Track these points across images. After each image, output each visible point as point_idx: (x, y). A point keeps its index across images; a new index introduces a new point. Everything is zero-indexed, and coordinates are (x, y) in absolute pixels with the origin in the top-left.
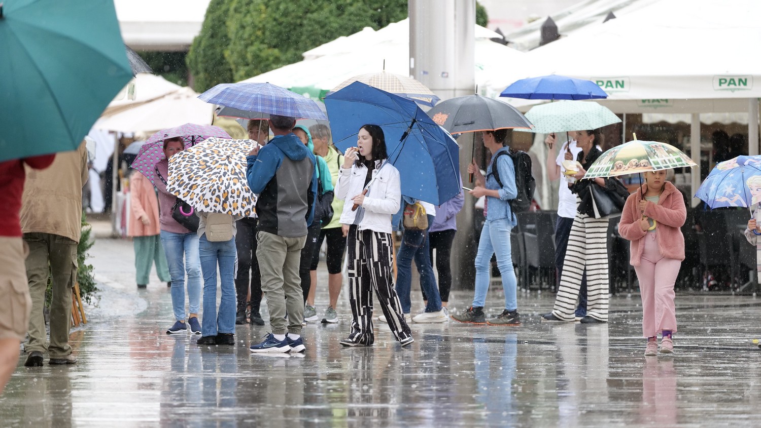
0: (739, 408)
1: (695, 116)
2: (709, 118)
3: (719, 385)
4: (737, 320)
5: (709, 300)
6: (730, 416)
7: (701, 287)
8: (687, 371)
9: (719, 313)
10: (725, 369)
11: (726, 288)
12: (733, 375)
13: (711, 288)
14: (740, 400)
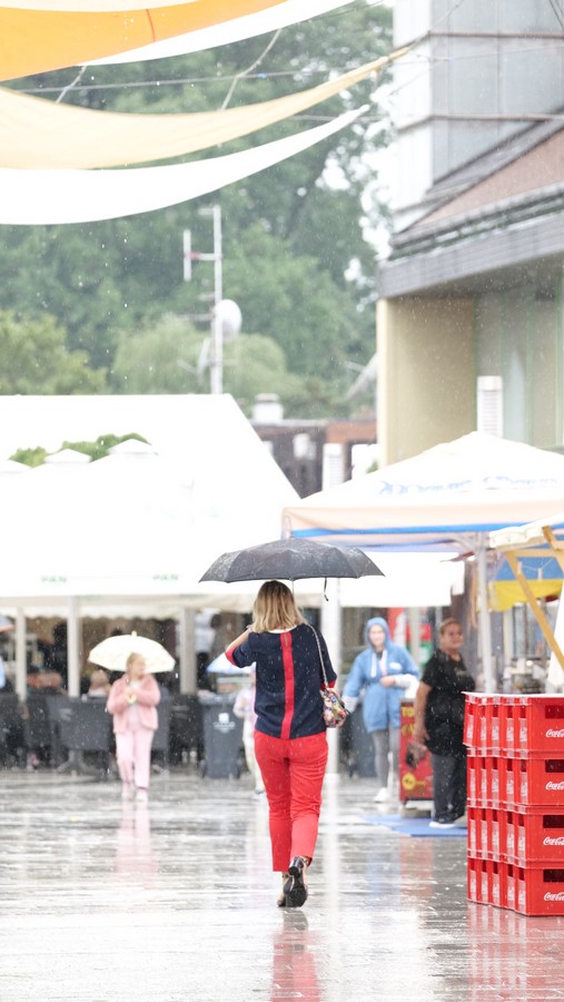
0: (57, 884)
1: (20, 610)
2: (33, 612)
3: (40, 862)
4: (58, 798)
5: (34, 778)
6: (48, 893)
7: (25, 766)
8: (12, 849)
9: (41, 791)
10: (46, 846)
11: (48, 766)
12: (55, 853)
13: (36, 767)
14: (59, 877)
